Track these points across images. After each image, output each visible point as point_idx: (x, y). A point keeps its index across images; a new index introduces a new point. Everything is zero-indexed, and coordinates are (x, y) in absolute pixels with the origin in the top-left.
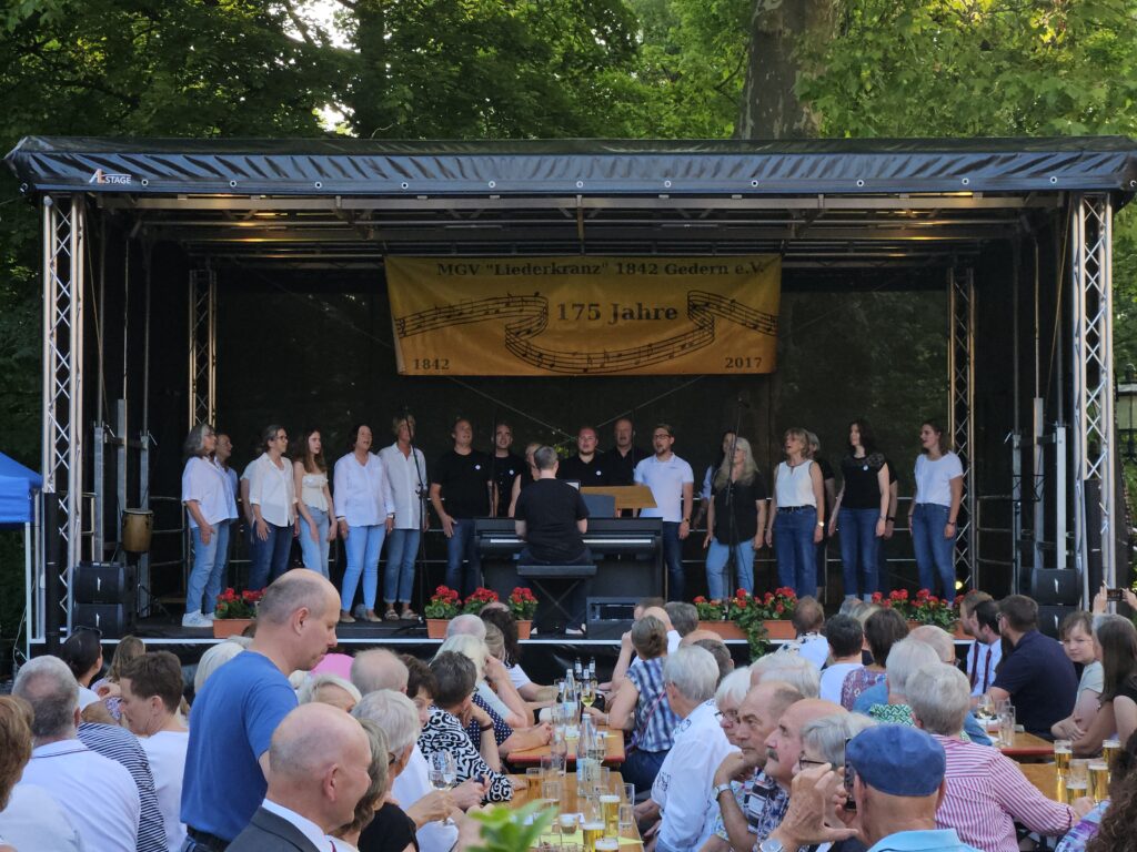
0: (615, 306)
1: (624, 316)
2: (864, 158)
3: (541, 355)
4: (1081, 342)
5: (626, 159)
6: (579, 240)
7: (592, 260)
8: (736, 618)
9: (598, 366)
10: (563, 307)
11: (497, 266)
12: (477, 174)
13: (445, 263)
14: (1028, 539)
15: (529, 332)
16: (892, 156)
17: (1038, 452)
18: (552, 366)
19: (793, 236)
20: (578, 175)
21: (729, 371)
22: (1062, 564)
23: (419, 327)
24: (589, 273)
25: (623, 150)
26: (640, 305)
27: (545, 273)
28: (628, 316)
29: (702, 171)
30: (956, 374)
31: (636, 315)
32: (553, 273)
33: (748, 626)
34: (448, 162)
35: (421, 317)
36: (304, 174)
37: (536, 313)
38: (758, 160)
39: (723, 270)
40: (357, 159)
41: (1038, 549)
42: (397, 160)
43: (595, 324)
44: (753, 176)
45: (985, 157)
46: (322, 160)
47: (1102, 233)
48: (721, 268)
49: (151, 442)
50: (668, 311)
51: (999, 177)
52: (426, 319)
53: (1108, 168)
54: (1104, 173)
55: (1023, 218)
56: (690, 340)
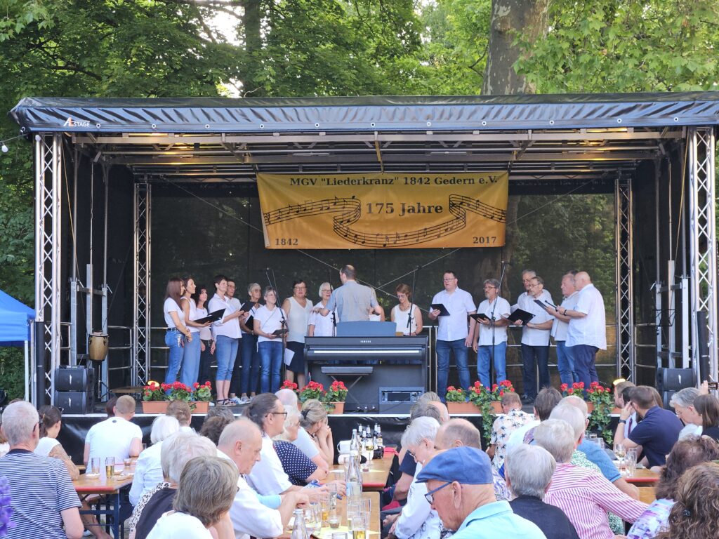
0: (403, 204)
1: (409, 211)
2: (555, 106)
3: (356, 236)
4: (695, 223)
5: (402, 108)
6: (379, 162)
7: (389, 176)
8: (474, 400)
9: (392, 242)
10: (370, 205)
11: (328, 180)
12: (308, 119)
13: (295, 177)
14: (666, 350)
15: (348, 221)
16: (572, 105)
17: (671, 295)
18: (363, 242)
19: (515, 159)
20: (372, 119)
21: (476, 245)
22: (686, 365)
23: (279, 218)
24: (386, 183)
25: (400, 103)
26: (419, 204)
27: (359, 184)
28: (411, 211)
29: (450, 115)
30: (621, 246)
31: (416, 210)
32: (364, 184)
33: (482, 405)
34: (289, 111)
35: (280, 212)
36: (198, 120)
37: (353, 209)
38: (486, 108)
39: (471, 181)
40: (232, 110)
41: (672, 357)
42: (257, 110)
43: (391, 216)
44: (483, 118)
45: (632, 105)
46: (210, 111)
47: (708, 153)
48: (470, 180)
49: (108, 292)
50: (437, 207)
51: (643, 118)
52: (283, 213)
53: (711, 112)
54: (709, 115)
55: (661, 146)
56: (450, 226)
